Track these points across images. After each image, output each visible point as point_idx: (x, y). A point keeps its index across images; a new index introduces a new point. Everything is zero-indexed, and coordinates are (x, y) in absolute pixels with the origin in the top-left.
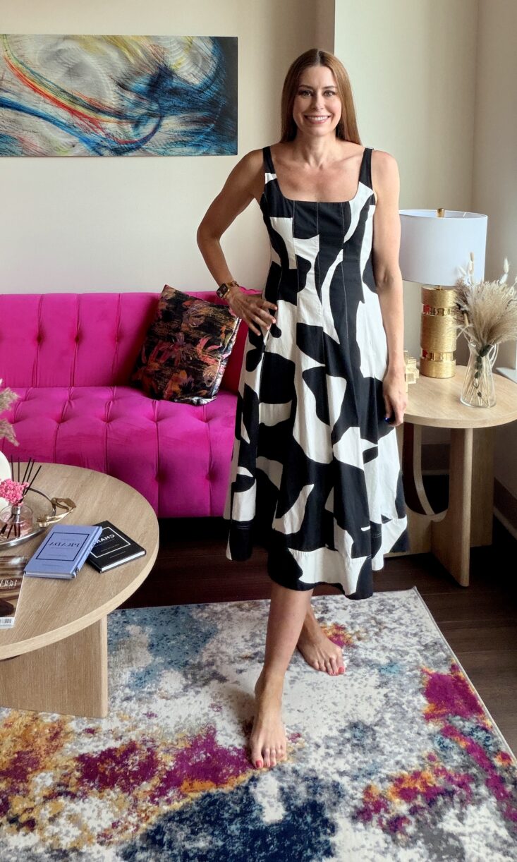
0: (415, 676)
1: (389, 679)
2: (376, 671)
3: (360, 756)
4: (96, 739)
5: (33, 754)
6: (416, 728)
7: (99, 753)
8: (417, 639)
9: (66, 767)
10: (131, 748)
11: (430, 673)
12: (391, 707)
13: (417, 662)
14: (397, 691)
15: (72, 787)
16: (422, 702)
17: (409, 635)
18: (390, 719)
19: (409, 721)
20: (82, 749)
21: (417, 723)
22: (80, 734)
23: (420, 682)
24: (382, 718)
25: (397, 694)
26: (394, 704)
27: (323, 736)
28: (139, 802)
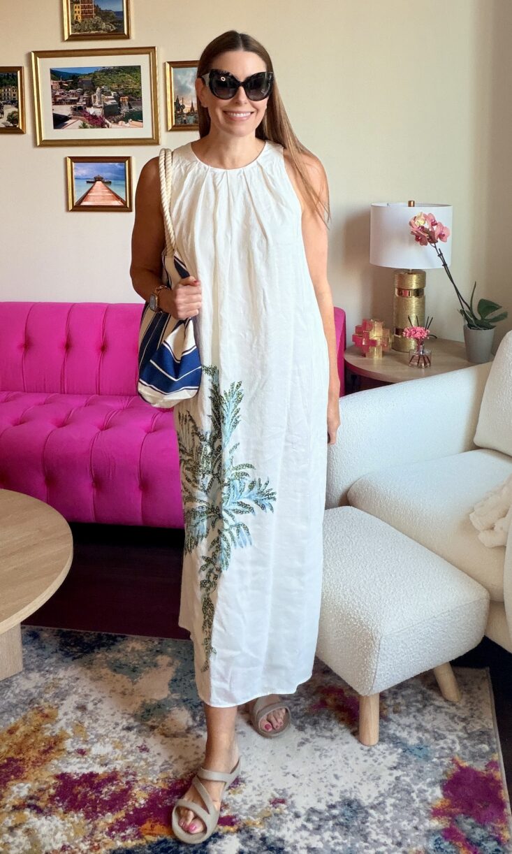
0: (441, 764)
1: (410, 763)
2: (400, 750)
3: (340, 837)
4: (83, 760)
5: (22, 763)
6: (415, 822)
7: (80, 775)
8: (464, 724)
9: (46, 782)
10: (112, 778)
11: (461, 765)
12: (398, 792)
13: (451, 749)
14: (412, 776)
15: (42, 802)
16: (436, 794)
17: (456, 719)
18: (391, 805)
19: (411, 813)
20: (66, 767)
21: (419, 817)
22: (69, 753)
23: (445, 773)
24: (384, 802)
25: (411, 779)
26: (404, 790)
27: (308, 807)
28: (96, 832)
